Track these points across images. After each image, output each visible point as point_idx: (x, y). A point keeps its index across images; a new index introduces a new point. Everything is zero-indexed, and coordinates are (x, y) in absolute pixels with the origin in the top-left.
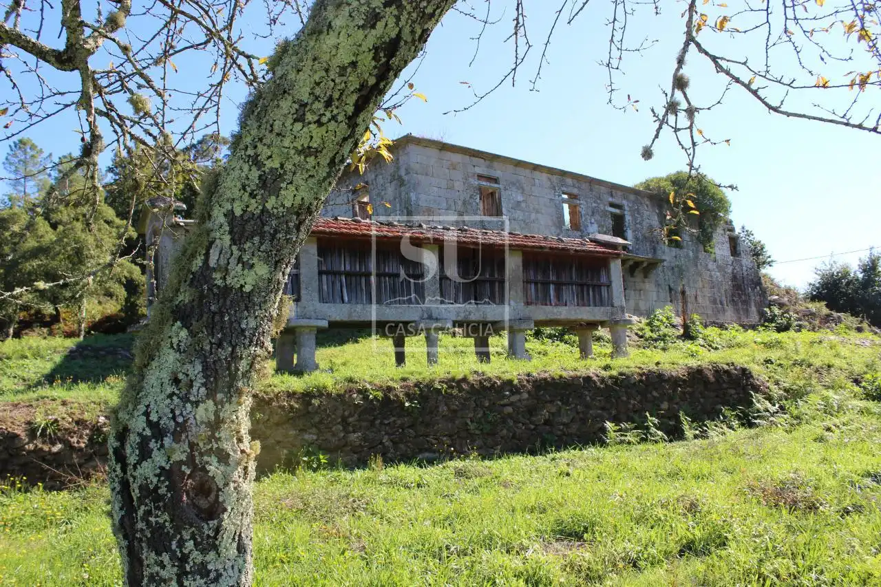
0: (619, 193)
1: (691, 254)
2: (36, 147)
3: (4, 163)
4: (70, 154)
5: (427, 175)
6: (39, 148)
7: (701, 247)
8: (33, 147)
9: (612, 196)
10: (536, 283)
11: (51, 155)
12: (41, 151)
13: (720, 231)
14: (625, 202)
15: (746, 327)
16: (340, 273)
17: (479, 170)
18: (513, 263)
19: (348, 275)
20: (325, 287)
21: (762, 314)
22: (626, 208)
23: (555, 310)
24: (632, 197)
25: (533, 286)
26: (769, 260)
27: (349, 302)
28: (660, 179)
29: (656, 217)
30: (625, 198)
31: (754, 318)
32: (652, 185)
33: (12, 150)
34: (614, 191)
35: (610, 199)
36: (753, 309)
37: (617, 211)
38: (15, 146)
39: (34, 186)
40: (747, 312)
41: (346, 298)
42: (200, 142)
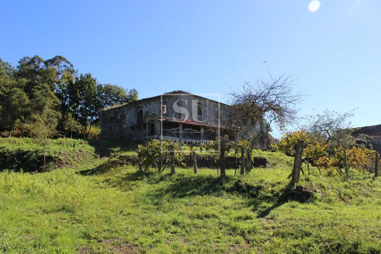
7: (252, 126)
15: (263, 150)
21: (268, 147)
26: (271, 129)
31: (265, 148)
36: (265, 145)
40: (264, 146)
42: (53, 59)
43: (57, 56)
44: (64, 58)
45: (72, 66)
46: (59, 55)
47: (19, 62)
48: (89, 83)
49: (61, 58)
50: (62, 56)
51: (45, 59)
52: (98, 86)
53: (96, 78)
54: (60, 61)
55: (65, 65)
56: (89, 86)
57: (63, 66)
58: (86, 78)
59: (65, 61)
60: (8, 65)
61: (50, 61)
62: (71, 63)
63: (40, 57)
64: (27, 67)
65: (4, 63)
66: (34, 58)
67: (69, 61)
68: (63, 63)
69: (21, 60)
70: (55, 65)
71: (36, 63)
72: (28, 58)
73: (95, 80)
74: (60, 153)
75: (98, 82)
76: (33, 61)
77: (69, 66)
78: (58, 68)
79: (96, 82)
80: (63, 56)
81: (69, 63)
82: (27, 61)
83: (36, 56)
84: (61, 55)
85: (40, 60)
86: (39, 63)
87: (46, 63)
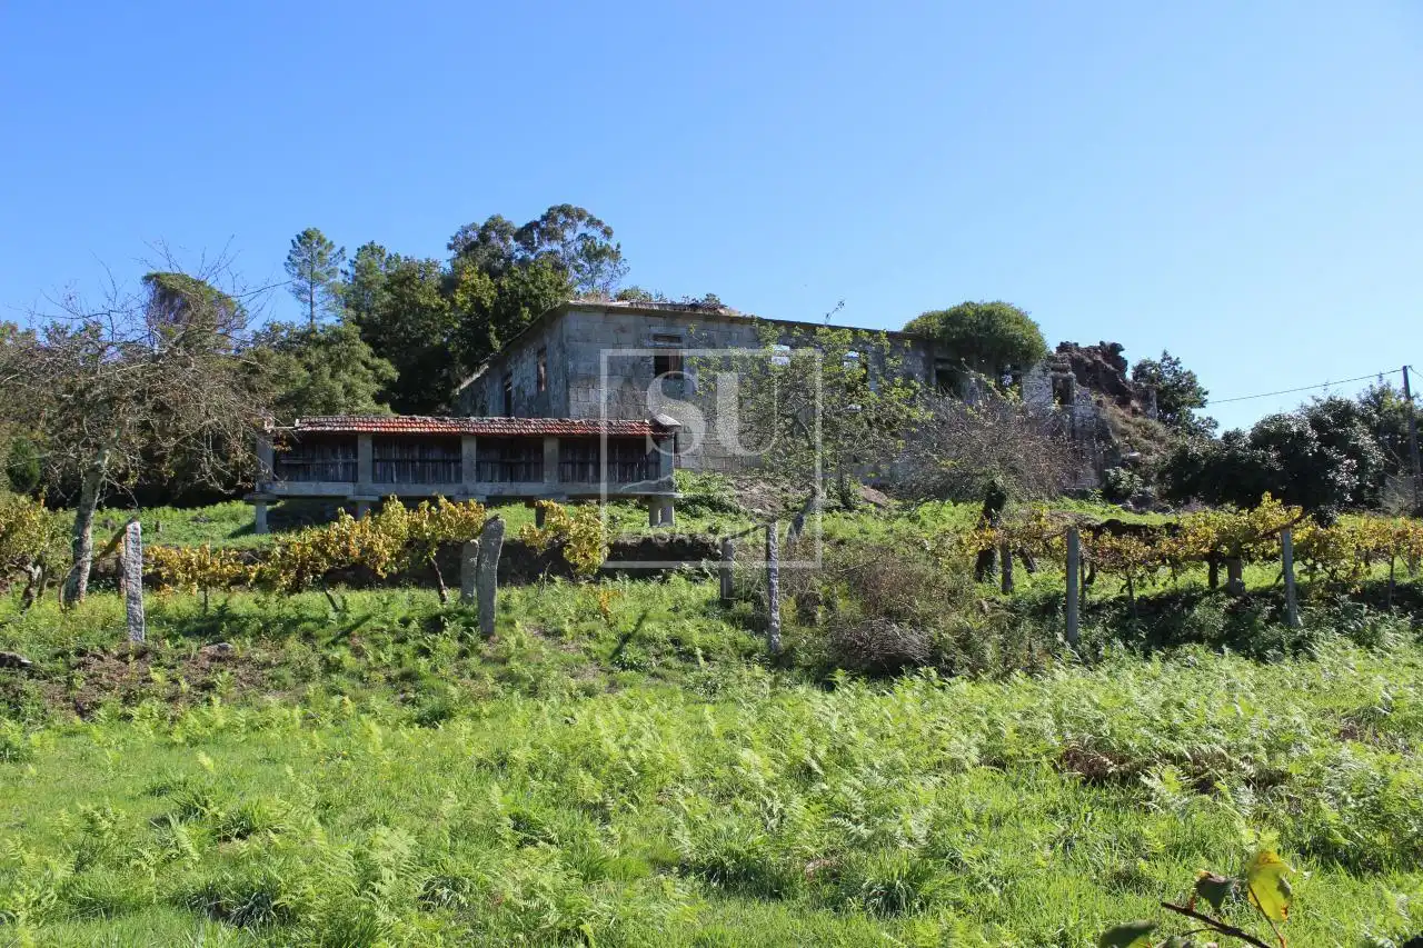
2: (324, 240)
3: (285, 264)
4: (372, 243)
5: (588, 341)
6: (328, 242)
8: (321, 241)
10: (573, 464)
11: (342, 250)
12: (331, 245)
13: (1035, 371)
16: (391, 461)
17: (655, 330)
18: (550, 448)
19: (397, 461)
20: (378, 472)
21: (1105, 477)
23: (592, 486)
25: (570, 466)
27: (398, 482)
29: (921, 363)
31: (1090, 481)
33: (294, 247)
36: (1090, 470)
38: (300, 241)
39: (323, 292)
40: (1075, 474)
41: (395, 479)
42: (544, 218)
43: (555, 208)
44: (579, 211)
45: (607, 233)
46: (558, 205)
47: (450, 247)
49: (567, 212)
50: (569, 206)
51: (519, 223)
54: (567, 221)
55: (585, 235)
57: (579, 237)
59: (584, 222)
61: (531, 226)
62: (606, 224)
63: (504, 219)
66: (486, 227)
67: (597, 218)
68: (580, 228)
69: (453, 238)
70: (552, 238)
71: (496, 243)
72: (473, 227)
76: (484, 237)
77: (596, 234)
78: (563, 246)
81: (599, 223)
82: (473, 235)
83: (493, 219)
84: (568, 203)
85: (503, 230)
86: (503, 240)
87: (523, 235)
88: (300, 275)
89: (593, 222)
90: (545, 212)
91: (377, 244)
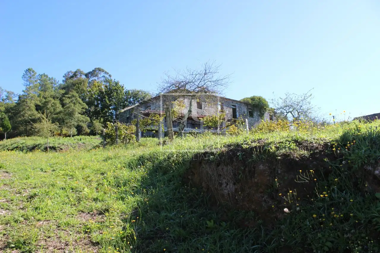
0: (235, 102)
1: (257, 119)
3: (22, 77)
4: (44, 74)
7: (260, 118)
8: (33, 72)
9: (233, 103)
12: (36, 73)
13: (266, 113)
14: (237, 105)
22: (237, 106)
24: (239, 103)
28: (247, 98)
30: (236, 103)
32: (245, 100)
33: (26, 72)
34: (234, 102)
35: (232, 104)
37: (234, 107)
42: (93, 71)
43: (96, 68)
44: (103, 70)
45: (110, 76)
46: (98, 67)
47: (64, 77)
48: (117, 90)
49: (99, 70)
50: (100, 68)
52: (127, 92)
53: (123, 85)
54: (99, 72)
55: (104, 76)
56: (117, 93)
57: (102, 77)
58: (115, 85)
59: (104, 73)
60: (53, 80)
61: (89, 73)
62: (110, 73)
63: (81, 70)
64: (71, 81)
65: (50, 78)
66: (76, 72)
67: (107, 72)
68: (102, 74)
69: (65, 74)
70: (95, 76)
71: (78, 76)
72: (71, 72)
73: (122, 87)
74: (63, 144)
75: (125, 88)
76: (75, 75)
77: (107, 76)
78: (98, 78)
79: (124, 88)
80: (102, 68)
81: (108, 73)
82: (71, 75)
83: (78, 70)
85: (81, 73)
86: (81, 76)
87: (86, 75)
88: (27, 81)
89: (106, 73)
90: (94, 69)
91: (46, 74)
